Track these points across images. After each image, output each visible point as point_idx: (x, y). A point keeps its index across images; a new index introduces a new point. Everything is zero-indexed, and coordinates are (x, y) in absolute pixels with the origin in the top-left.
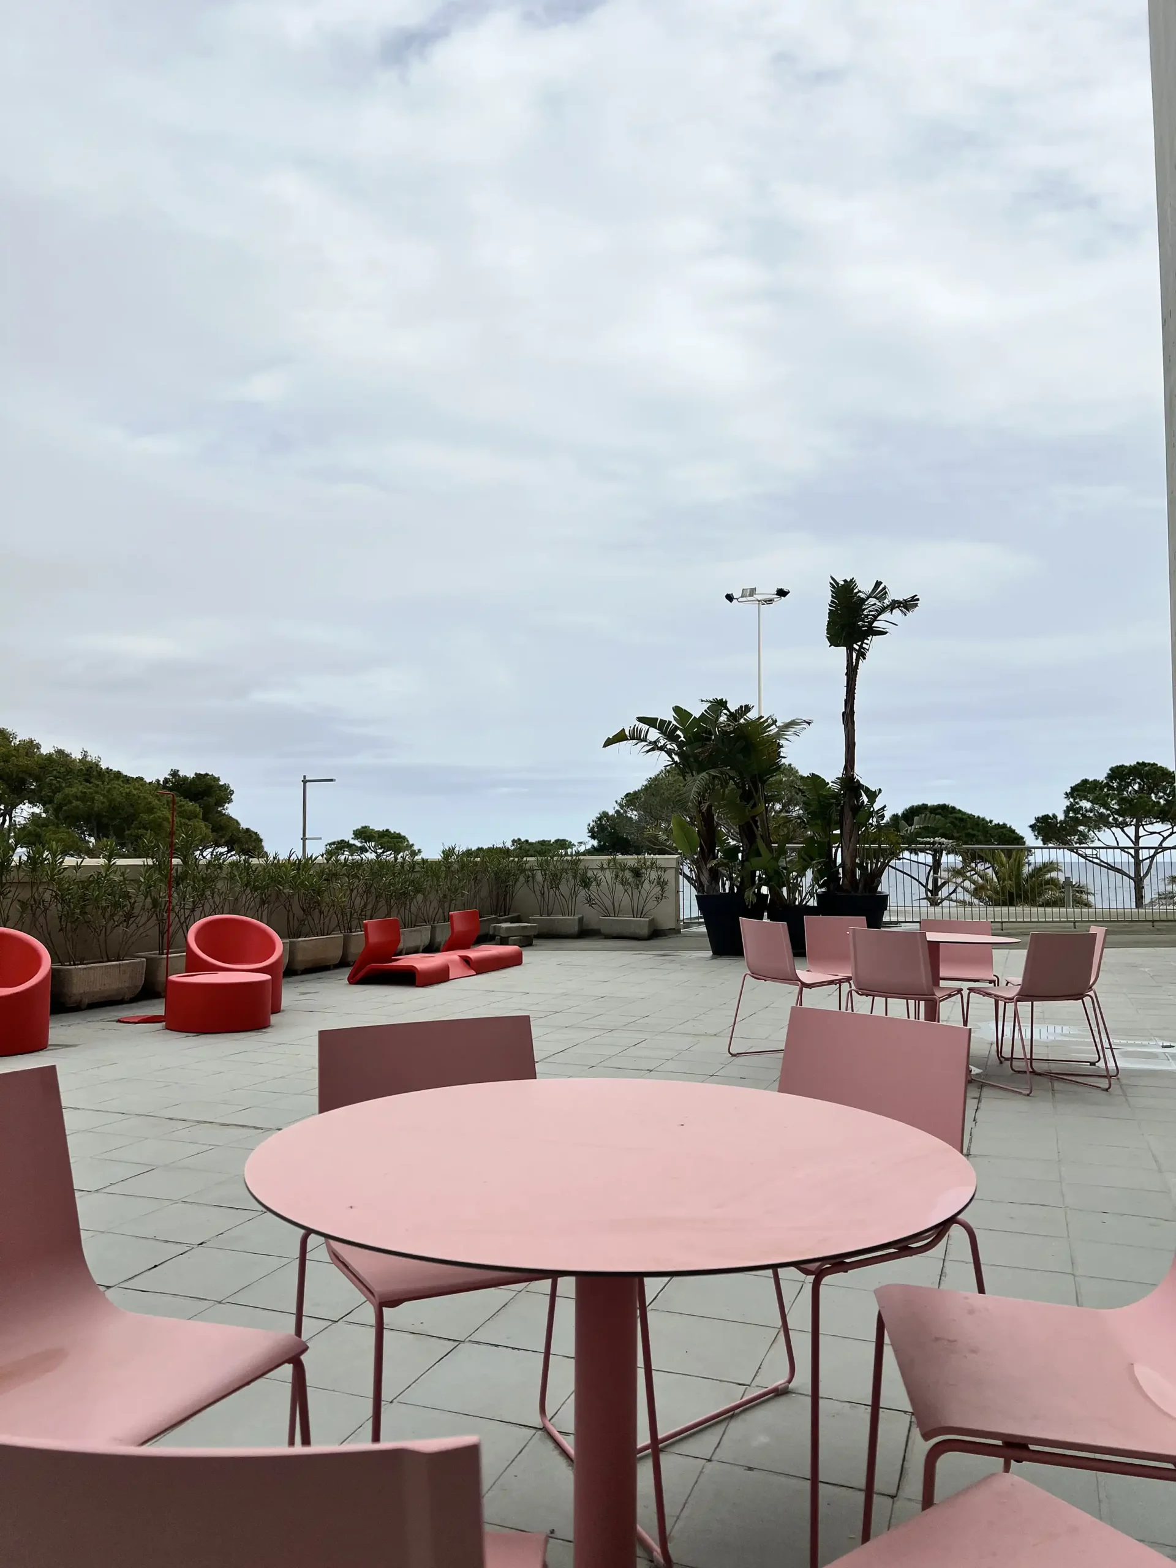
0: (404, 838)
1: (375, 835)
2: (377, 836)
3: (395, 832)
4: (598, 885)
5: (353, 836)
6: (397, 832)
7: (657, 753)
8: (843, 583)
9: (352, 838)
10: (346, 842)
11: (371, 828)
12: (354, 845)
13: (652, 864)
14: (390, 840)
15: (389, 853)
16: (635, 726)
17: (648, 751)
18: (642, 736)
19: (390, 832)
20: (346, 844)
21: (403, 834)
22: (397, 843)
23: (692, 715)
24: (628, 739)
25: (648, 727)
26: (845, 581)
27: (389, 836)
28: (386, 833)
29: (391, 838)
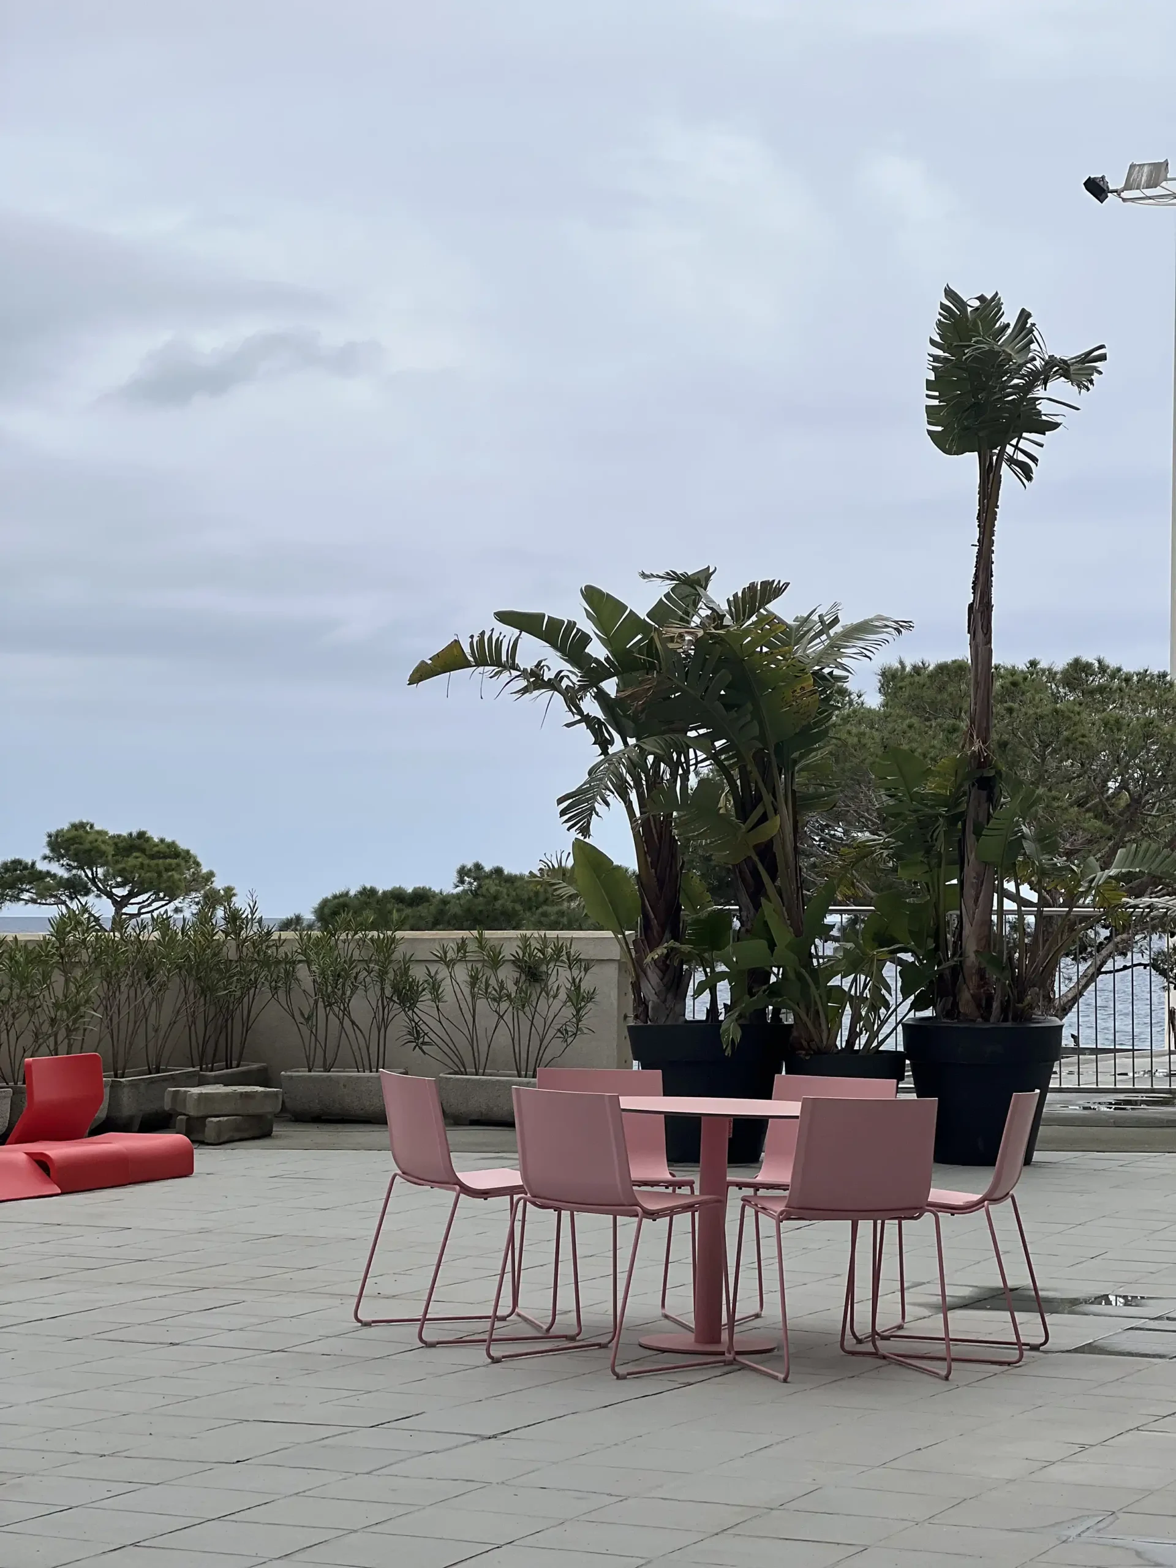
0: (186, 856)
1: (103, 847)
2: (110, 850)
3: (162, 841)
4: (437, 998)
5: (47, 852)
6: (169, 840)
7: (545, 695)
8: (977, 303)
9: (45, 858)
10: (26, 867)
11: (97, 827)
12: (48, 873)
13: (558, 950)
14: (146, 862)
15: (145, 897)
16: (483, 634)
17: (525, 691)
18: (504, 658)
19: (149, 840)
20: (26, 872)
21: (183, 845)
22: (167, 870)
23: (627, 608)
24: (469, 665)
25: (517, 632)
26: (981, 298)
27: (143, 851)
28: (138, 843)
29: (152, 857)
